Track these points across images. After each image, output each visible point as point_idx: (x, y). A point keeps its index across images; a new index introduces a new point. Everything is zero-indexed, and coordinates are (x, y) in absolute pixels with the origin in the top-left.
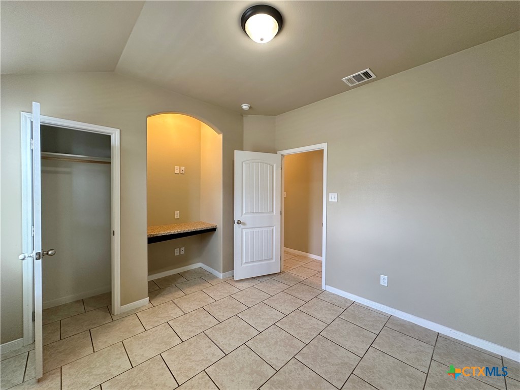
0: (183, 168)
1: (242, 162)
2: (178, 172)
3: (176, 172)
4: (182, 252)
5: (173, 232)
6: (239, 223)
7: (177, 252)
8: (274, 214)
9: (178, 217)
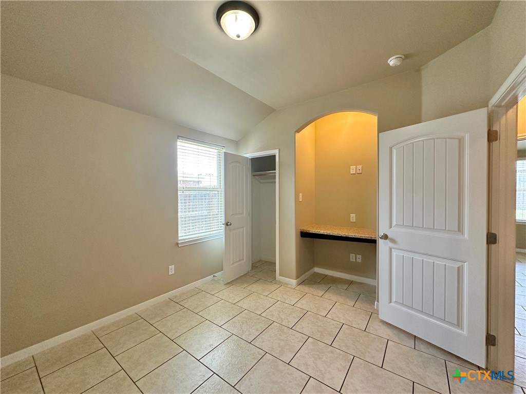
0: (360, 167)
1: (391, 148)
2: (354, 172)
3: (352, 173)
4: (359, 260)
5: (322, 232)
6: (385, 237)
7: (352, 257)
8: (466, 236)
9: (354, 221)
